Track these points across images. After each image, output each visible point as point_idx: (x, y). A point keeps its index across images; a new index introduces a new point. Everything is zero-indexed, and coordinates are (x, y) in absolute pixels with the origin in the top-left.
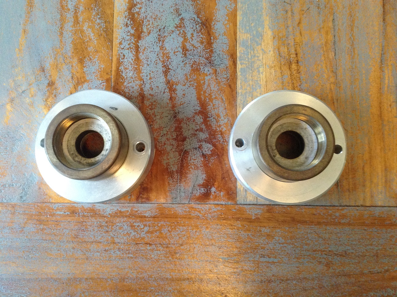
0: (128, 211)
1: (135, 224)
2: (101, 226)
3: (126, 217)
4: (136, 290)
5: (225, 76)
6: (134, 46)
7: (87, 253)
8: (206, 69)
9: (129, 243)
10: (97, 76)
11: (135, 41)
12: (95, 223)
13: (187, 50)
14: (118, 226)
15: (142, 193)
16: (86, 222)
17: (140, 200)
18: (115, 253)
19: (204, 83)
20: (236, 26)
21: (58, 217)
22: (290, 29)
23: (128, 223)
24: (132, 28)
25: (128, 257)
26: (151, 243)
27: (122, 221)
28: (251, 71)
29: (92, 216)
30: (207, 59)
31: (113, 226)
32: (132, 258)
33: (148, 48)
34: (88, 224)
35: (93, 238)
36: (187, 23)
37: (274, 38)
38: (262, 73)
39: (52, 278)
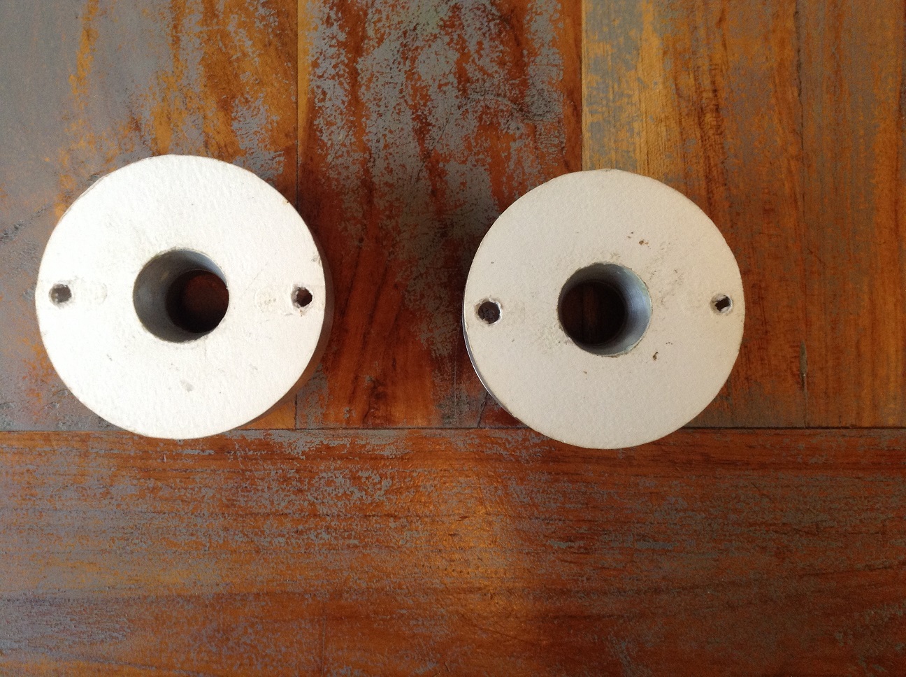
0: (344, 446)
1: (360, 473)
2: (286, 480)
3: (341, 458)
4: (368, 617)
5: (556, 141)
6: (347, 70)
7: (256, 539)
8: (513, 125)
9: (349, 515)
10: (263, 141)
11: (348, 59)
12: (273, 473)
13: (468, 80)
14: (323, 477)
15: (376, 406)
16: (251, 471)
17: (370, 422)
18: (320, 536)
19: (508, 158)
20: (580, 25)
21: (190, 462)
22: (702, 33)
23: (347, 471)
24: (341, 27)
25: (349, 546)
26: (396, 514)
27: (332, 467)
28: (613, 130)
29: (264, 458)
30: (514, 101)
31: (311, 478)
32: (356, 546)
33: (378, 75)
34: (256, 474)
35: (269, 507)
36: (468, 17)
37: (665, 53)
38: (638, 134)
39: (179, 596)
